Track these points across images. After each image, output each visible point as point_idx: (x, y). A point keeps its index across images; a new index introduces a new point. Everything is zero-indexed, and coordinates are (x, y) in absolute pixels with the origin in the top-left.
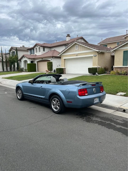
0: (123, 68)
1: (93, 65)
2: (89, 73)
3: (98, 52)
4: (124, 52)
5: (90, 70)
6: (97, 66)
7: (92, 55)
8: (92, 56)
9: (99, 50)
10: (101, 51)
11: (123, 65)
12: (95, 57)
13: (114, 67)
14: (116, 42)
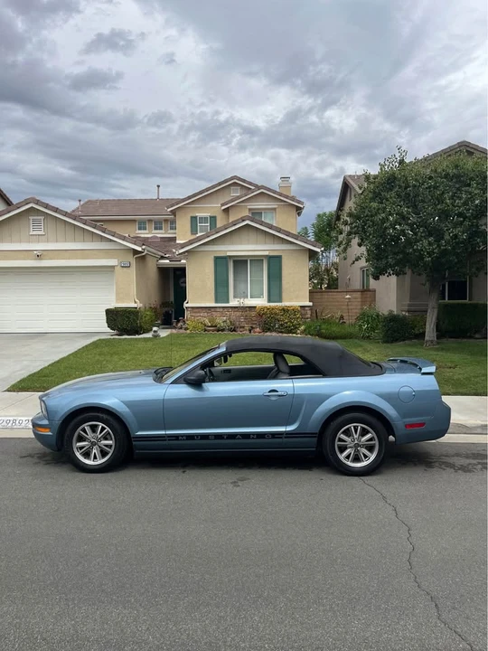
0: (218, 310)
1: (118, 299)
2: (109, 330)
3: (135, 252)
4: (217, 258)
5: (114, 317)
6: (135, 302)
7: (113, 262)
8: (113, 267)
9: (144, 247)
10: (146, 252)
11: (216, 301)
12: (125, 269)
13: (185, 305)
14: (134, 221)
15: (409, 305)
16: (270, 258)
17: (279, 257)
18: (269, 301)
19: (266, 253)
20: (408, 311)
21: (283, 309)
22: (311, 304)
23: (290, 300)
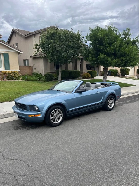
15: (50, 71)
16: (5, 54)
17: (8, 54)
18: (5, 69)
19: (3, 52)
20: (50, 73)
21: (13, 72)
22: (20, 70)
23: (13, 69)
